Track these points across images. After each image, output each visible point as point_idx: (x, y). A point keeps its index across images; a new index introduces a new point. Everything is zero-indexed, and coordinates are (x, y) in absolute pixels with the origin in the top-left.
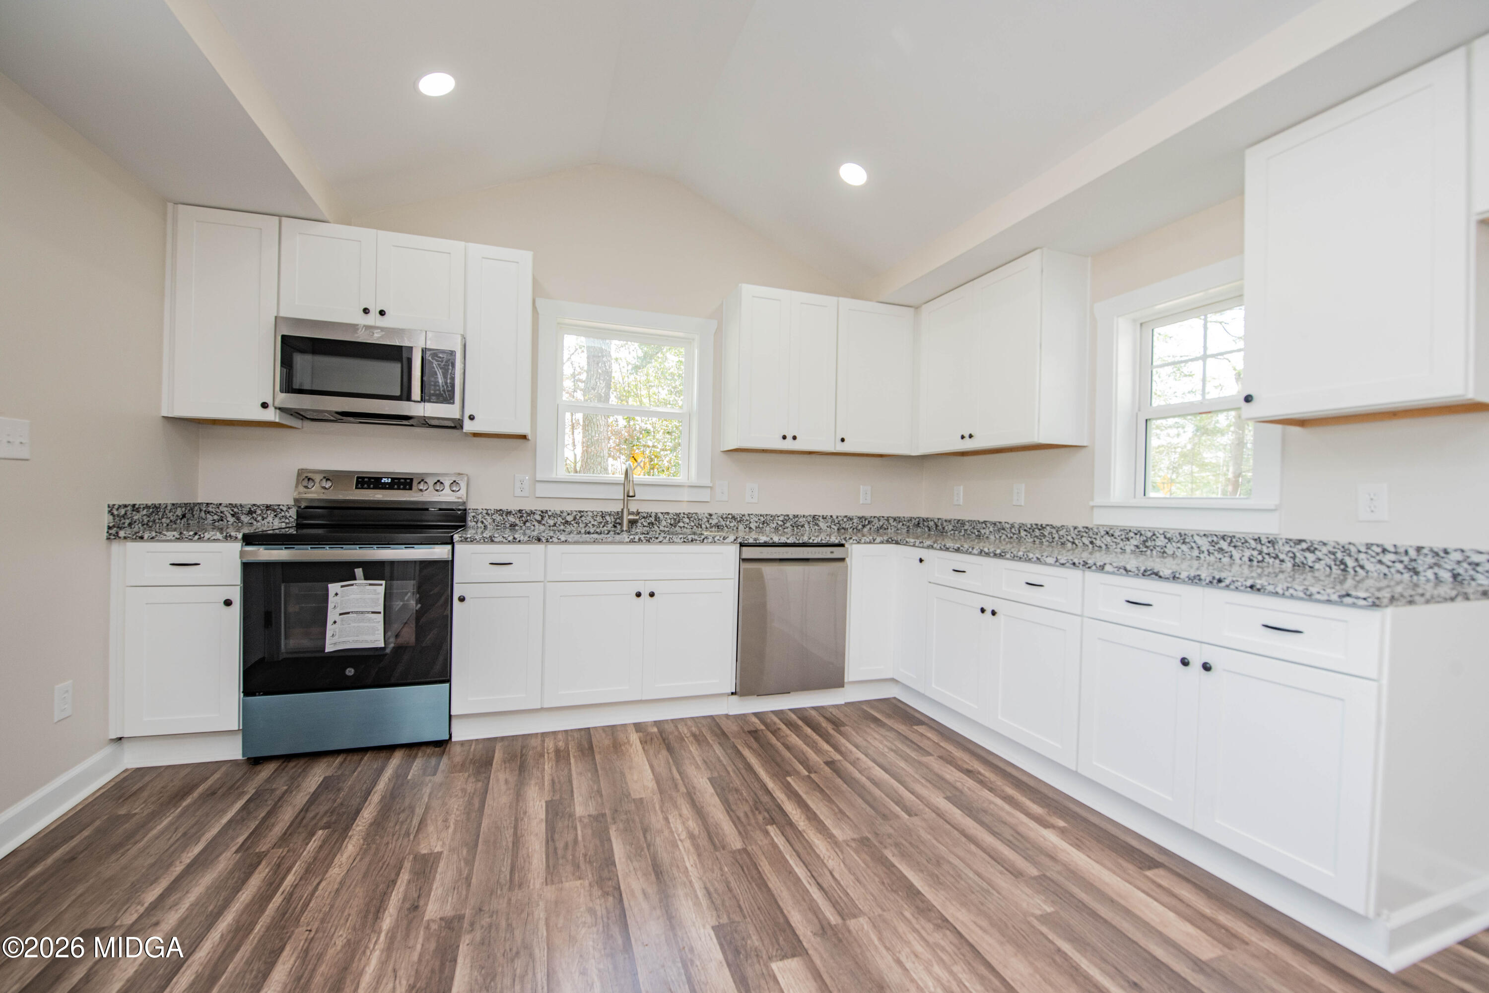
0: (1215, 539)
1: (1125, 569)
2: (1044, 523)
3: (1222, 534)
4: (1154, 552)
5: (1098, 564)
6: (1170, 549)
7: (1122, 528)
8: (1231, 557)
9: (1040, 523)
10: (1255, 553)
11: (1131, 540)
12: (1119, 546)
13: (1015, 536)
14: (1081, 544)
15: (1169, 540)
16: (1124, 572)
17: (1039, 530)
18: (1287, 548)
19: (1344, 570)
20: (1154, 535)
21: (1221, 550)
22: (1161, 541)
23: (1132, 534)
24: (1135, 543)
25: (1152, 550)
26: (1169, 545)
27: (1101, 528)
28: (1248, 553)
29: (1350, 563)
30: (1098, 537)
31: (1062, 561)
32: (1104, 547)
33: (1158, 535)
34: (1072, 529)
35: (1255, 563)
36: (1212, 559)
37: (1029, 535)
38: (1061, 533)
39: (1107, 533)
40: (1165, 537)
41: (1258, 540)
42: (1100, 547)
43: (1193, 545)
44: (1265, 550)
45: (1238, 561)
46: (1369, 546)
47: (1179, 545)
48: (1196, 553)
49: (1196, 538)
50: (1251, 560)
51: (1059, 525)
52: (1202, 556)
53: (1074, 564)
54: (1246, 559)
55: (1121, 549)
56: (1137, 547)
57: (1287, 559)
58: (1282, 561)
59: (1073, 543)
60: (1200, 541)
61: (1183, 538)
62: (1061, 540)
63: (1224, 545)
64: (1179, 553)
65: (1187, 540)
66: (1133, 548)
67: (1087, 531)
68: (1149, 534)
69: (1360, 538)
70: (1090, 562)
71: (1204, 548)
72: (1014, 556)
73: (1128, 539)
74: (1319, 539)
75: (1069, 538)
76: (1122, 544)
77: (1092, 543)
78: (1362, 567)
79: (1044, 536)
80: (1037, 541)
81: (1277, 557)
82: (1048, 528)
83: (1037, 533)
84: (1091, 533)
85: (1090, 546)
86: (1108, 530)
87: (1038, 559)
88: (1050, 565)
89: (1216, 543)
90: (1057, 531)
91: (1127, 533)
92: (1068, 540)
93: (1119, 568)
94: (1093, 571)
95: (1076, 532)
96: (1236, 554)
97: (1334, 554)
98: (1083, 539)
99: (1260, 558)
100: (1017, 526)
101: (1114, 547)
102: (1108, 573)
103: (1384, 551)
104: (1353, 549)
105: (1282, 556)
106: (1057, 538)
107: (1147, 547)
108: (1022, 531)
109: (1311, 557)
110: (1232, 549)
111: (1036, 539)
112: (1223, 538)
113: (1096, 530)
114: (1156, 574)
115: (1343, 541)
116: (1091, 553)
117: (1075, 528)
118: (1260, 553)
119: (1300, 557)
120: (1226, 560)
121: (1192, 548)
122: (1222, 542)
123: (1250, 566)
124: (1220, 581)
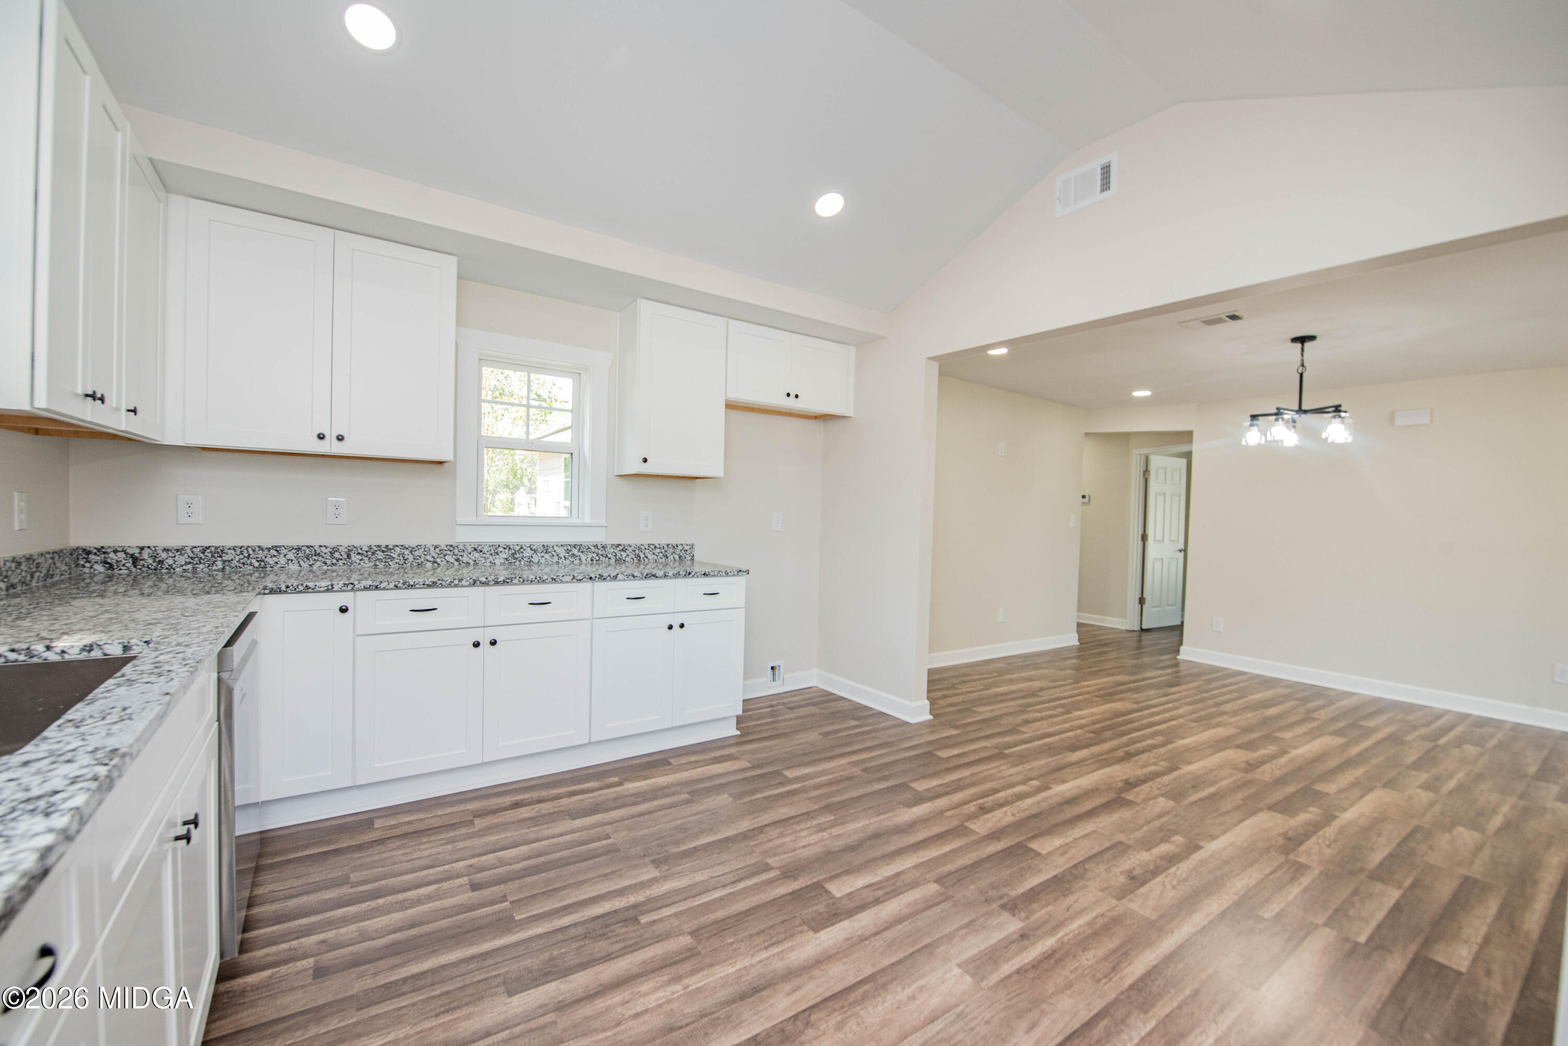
0: (569, 547)
1: (633, 576)
2: (391, 544)
3: (573, 544)
4: (522, 562)
5: (612, 575)
6: (536, 559)
7: (491, 544)
8: (580, 559)
9: (384, 545)
10: (595, 555)
11: (500, 554)
12: (488, 561)
13: (341, 562)
14: (445, 562)
15: (535, 551)
16: (632, 578)
17: (383, 552)
18: (612, 550)
19: (639, 560)
20: (522, 548)
21: (573, 555)
22: (528, 553)
23: (501, 549)
24: (505, 556)
25: (520, 561)
26: (535, 556)
27: (468, 545)
28: (590, 556)
29: (642, 556)
30: (465, 554)
31: (579, 577)
32: (472, 563)
33: (525, 548)
34: (432, 549)
35: (595, 562)
36: (567, 562)
37: (366, 559)
38: (417, 553)
39: (475, 549)
40: (531, 549)
41: (596, 546)
42: (468, 563)
43: (554, 553)
44: (600, 553)
45: (584, 562)
46: (649, 545)
47: (543, 554)
48: (556, 559)
49: (555, 548)
50: (592, 560)
51: (413, 543)
52: (560, 561)
53: (591, 578)
54: (589, 560)
55: (491, 562)
56: (506, 559)
57: (612, 557)
58: (610, 558)
59: (434, 562)
60: (558, 550)
61: (546, 549)
62: (417, 561)
63: (575, 551)
64: (543, 561)
65: (549, 550)
66: (502, 561)
67: (451, 549)
68: (517, 548)
69: (645, 542)
70: (605, 575)
71: (561, 555)
72: (524, 581)
73: (497, 554)
74: (627, 543)
75: (429, 558)
76: (491, 558)
77: (457, 560)
78: (647, 557)
79: (392, 558)
80: (381, 565)
81: (607, 556)
82: (397, 549)
83: (380, 555)
84: (456, 551)
85: (456, 563)
86: (476, 547)
87: (553, 579)
88: (567, 582)
89: (570, 551)
90: (411, 552)
91: (496, 549)
92: (427, 560)
93: (628, 576)
94: (608, 581)
95: (437, 550)
96: (583, 557)
97: (634, 551)
98: (447, 557)
99: (597, 558)
100: (343, 550)
101: (484, 561)
102: (620, 580)
103: (655, 547)
104: (643, 548)
105: (609, 556)
106: (411, 558)
107: (515, 559)
108: (353, 555)
109: (624, 554)
110: (580, 554)
111: (378, 563)
112: (575, 546)
113: (462, 548)
114: (654, 576)
115: (639, 544)
116: (458, 570)
117: (436, 547)
118: (598, 555)
119: (619, 556)
120: (577, 562)
121: (553, 555)
122: (574, 549)
123: (592, 564)
124: (690, 574)
